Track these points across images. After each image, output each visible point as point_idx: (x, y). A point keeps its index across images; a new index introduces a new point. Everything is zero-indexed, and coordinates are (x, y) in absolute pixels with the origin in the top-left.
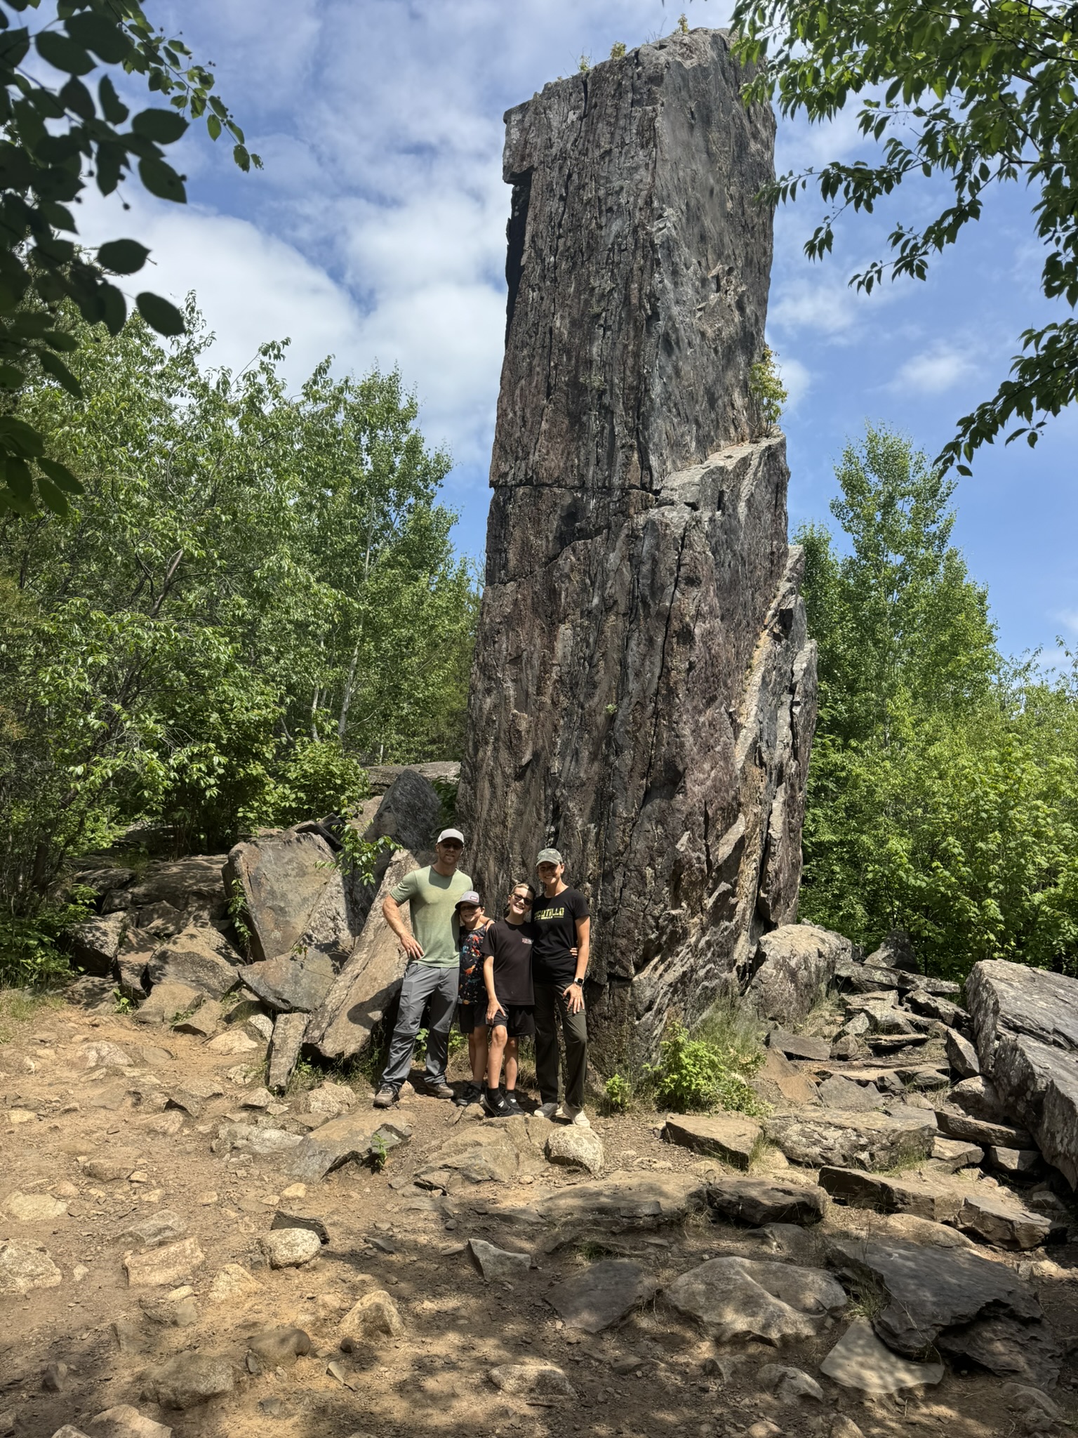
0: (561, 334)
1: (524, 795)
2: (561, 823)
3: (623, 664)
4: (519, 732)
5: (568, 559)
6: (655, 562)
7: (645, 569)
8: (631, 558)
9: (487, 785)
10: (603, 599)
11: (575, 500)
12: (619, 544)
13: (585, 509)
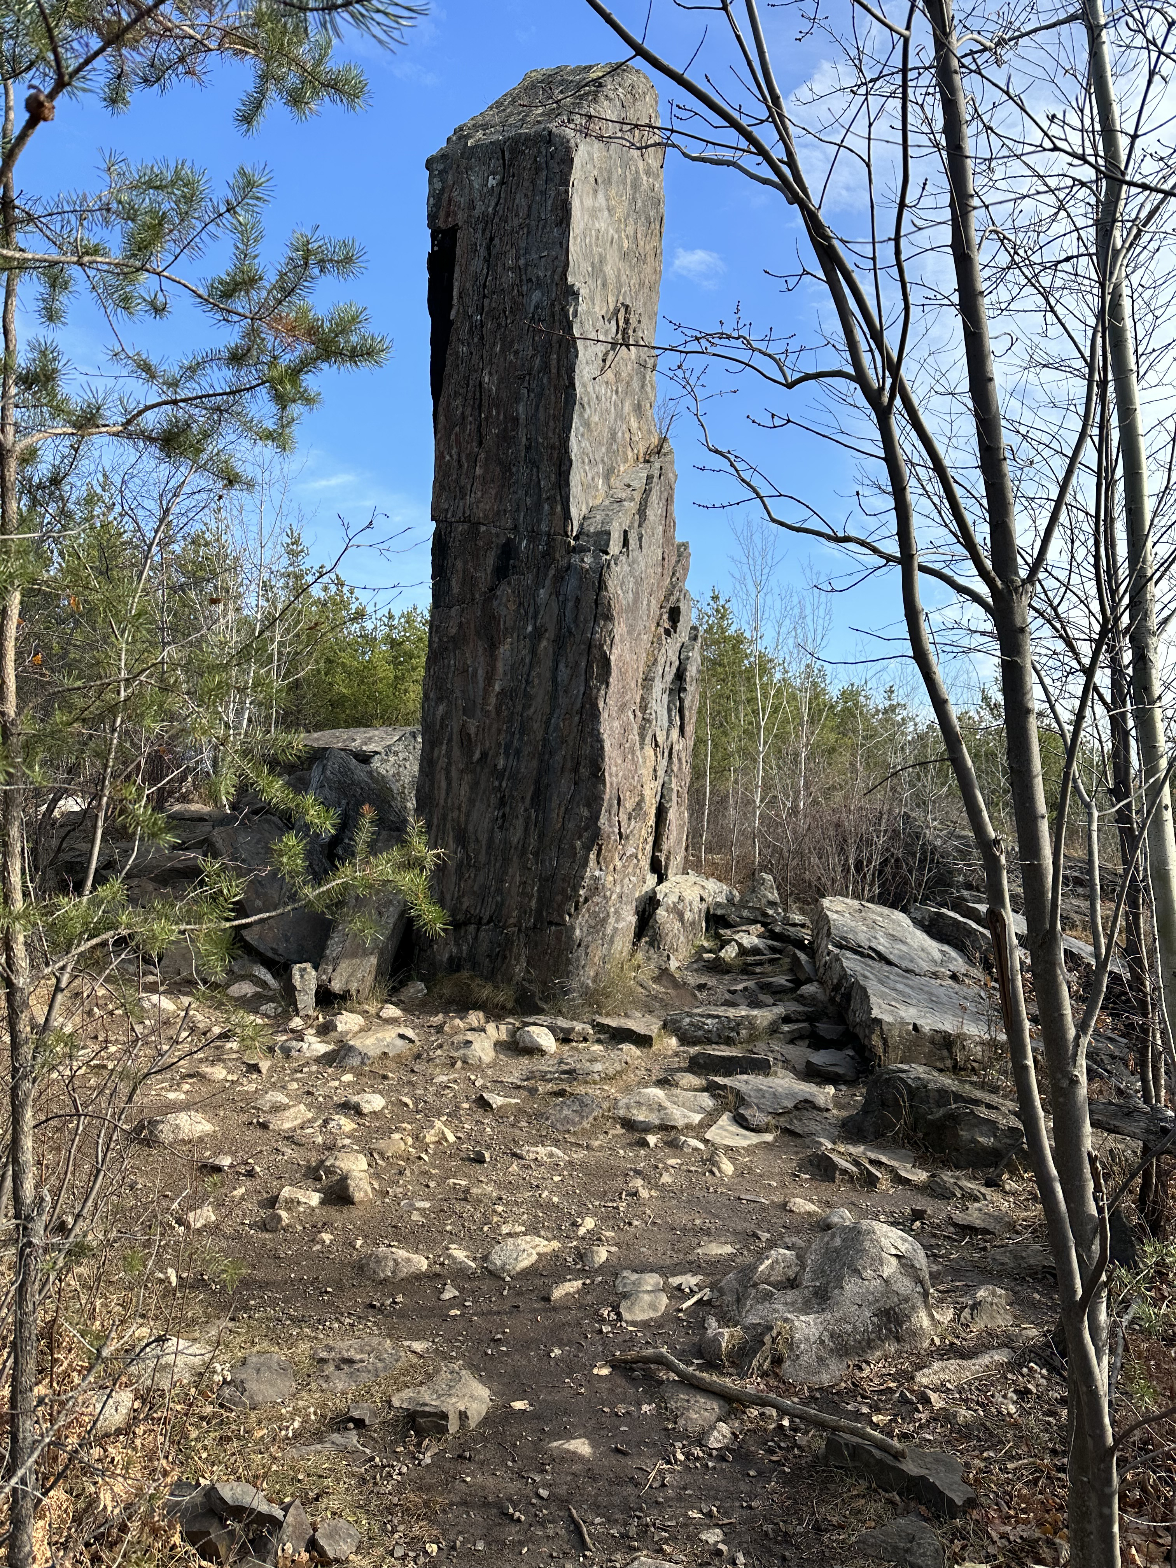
0: (490, 390)
1: (474, 785)
2: (507, 809)
3: (554, 680)
4: (469, 735)
5: (505, 590)
6: (578, 600)
7: (570, 604)
8: (558, 594)
9: (443, 778)
10: (535, 627)
11: (509, 539)
12: (548, 582)
13: (517, 548)
